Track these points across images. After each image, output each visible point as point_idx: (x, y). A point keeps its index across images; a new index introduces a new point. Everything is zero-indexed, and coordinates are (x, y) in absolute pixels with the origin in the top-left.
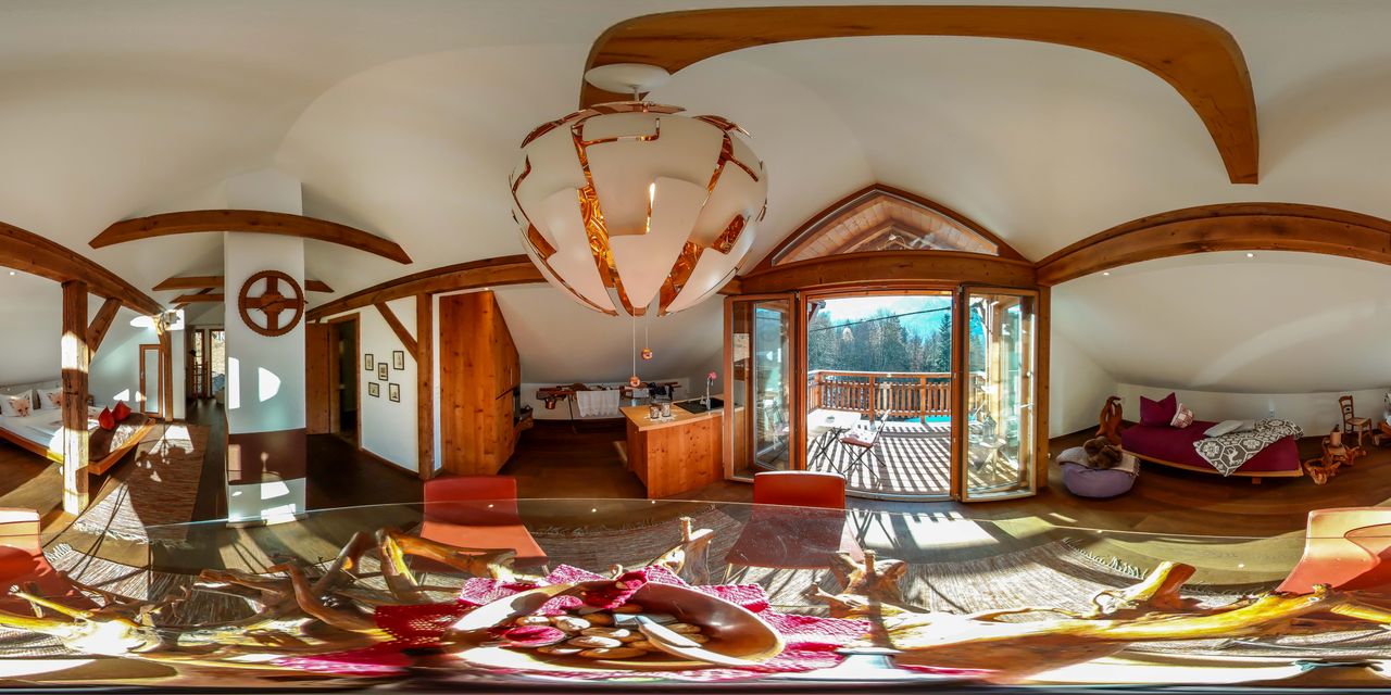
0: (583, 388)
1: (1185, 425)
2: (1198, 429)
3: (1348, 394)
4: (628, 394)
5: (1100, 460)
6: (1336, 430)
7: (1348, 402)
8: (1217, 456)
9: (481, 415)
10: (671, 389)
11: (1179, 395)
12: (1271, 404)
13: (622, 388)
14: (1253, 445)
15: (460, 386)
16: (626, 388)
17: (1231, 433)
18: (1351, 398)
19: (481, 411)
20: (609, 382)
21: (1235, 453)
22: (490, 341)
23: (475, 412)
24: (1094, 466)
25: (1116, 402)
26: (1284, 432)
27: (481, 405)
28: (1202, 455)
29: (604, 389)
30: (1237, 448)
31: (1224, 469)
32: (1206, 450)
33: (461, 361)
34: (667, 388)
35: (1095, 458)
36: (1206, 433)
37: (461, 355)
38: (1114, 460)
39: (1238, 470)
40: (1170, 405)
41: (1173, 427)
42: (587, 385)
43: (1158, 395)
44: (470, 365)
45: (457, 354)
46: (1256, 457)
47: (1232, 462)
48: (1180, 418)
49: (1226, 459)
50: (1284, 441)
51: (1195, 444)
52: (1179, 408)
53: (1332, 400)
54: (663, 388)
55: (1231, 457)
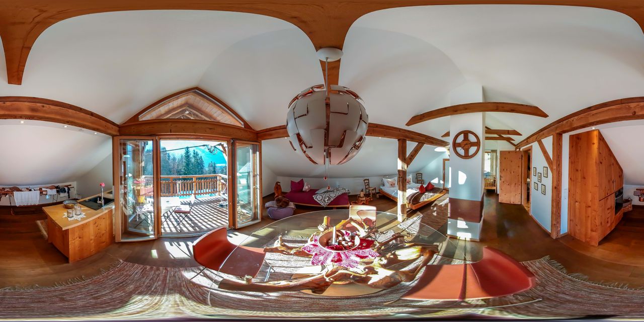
0: (19, 190)
1: (308, 190)
2: (313, 192)
3: (367, 178)
4: (44, 193)
5: (282, 204)
6: (362, 191)
7: (367, 181)
8: (321, 200)
9: (589, 210)
10: (69, 189)
11: (305, 180)
12: (338, 182)
13: (40, 189)
14: (333, 196)
15: (578, 191)
16: (43, 189)
17: (325, 192)
18: (368, 180)
19: (590, 207)
20: (31, 185)
21: (327, 198)
22: (596, 162)
23: (586, 207)
24: (281, 207)
25: (279, 184)
26: (344, 191)
27: (590, 204)
28: (316, 200)
29: (30, 190)
30: (328, 197)
31: (323, 204)
32: (318, 198)
33: (579, 174)
34: (66, 189)
35: (281, 204)
36: (316, 193)
37: (579, 171)
38: (287, 204)
39: (329, 205)
40: (301, 183)
41: (304, 192)
42: (20, 187)
43: (297, 180)
44: (584, 178)
45: (577, 170)
46: (334, 200)
47: (326, 202)
48: (306, 188)
49: (325, 201)
50: (344, 194)
51: (313, 196)
52: (305, 184)
53: (361, 180)
54: (65, 189)
55: (326, 200)
